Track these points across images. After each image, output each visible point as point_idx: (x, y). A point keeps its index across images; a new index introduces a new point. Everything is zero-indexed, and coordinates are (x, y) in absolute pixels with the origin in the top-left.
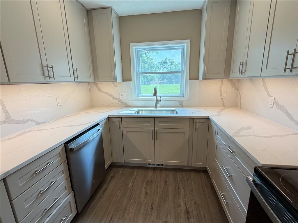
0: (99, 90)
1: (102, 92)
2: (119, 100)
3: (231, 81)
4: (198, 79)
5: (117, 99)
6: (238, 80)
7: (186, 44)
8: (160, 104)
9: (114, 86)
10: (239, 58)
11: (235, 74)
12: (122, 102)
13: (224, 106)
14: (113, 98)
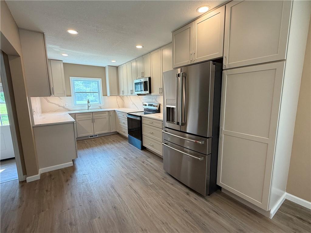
0: (48, 101)
1: (50, 103)
2: (64, 107)
3: (120, 97)
4: (107, 96)
5: (62, 107)
6: (123, 96)
7: (100, 80)
8: (90, 108)
9: (60, 99)
10: (122, 89)
11: (121, 94)
12: (65, 108)
13: (119, 107)
14: (59, 106)
